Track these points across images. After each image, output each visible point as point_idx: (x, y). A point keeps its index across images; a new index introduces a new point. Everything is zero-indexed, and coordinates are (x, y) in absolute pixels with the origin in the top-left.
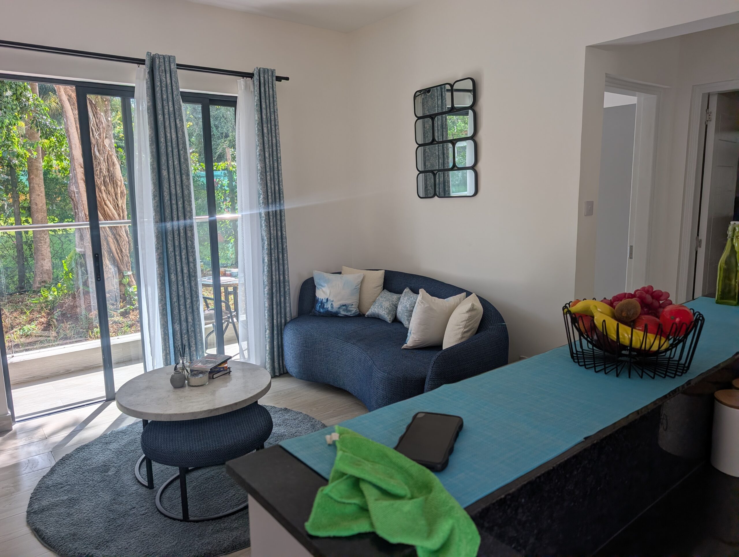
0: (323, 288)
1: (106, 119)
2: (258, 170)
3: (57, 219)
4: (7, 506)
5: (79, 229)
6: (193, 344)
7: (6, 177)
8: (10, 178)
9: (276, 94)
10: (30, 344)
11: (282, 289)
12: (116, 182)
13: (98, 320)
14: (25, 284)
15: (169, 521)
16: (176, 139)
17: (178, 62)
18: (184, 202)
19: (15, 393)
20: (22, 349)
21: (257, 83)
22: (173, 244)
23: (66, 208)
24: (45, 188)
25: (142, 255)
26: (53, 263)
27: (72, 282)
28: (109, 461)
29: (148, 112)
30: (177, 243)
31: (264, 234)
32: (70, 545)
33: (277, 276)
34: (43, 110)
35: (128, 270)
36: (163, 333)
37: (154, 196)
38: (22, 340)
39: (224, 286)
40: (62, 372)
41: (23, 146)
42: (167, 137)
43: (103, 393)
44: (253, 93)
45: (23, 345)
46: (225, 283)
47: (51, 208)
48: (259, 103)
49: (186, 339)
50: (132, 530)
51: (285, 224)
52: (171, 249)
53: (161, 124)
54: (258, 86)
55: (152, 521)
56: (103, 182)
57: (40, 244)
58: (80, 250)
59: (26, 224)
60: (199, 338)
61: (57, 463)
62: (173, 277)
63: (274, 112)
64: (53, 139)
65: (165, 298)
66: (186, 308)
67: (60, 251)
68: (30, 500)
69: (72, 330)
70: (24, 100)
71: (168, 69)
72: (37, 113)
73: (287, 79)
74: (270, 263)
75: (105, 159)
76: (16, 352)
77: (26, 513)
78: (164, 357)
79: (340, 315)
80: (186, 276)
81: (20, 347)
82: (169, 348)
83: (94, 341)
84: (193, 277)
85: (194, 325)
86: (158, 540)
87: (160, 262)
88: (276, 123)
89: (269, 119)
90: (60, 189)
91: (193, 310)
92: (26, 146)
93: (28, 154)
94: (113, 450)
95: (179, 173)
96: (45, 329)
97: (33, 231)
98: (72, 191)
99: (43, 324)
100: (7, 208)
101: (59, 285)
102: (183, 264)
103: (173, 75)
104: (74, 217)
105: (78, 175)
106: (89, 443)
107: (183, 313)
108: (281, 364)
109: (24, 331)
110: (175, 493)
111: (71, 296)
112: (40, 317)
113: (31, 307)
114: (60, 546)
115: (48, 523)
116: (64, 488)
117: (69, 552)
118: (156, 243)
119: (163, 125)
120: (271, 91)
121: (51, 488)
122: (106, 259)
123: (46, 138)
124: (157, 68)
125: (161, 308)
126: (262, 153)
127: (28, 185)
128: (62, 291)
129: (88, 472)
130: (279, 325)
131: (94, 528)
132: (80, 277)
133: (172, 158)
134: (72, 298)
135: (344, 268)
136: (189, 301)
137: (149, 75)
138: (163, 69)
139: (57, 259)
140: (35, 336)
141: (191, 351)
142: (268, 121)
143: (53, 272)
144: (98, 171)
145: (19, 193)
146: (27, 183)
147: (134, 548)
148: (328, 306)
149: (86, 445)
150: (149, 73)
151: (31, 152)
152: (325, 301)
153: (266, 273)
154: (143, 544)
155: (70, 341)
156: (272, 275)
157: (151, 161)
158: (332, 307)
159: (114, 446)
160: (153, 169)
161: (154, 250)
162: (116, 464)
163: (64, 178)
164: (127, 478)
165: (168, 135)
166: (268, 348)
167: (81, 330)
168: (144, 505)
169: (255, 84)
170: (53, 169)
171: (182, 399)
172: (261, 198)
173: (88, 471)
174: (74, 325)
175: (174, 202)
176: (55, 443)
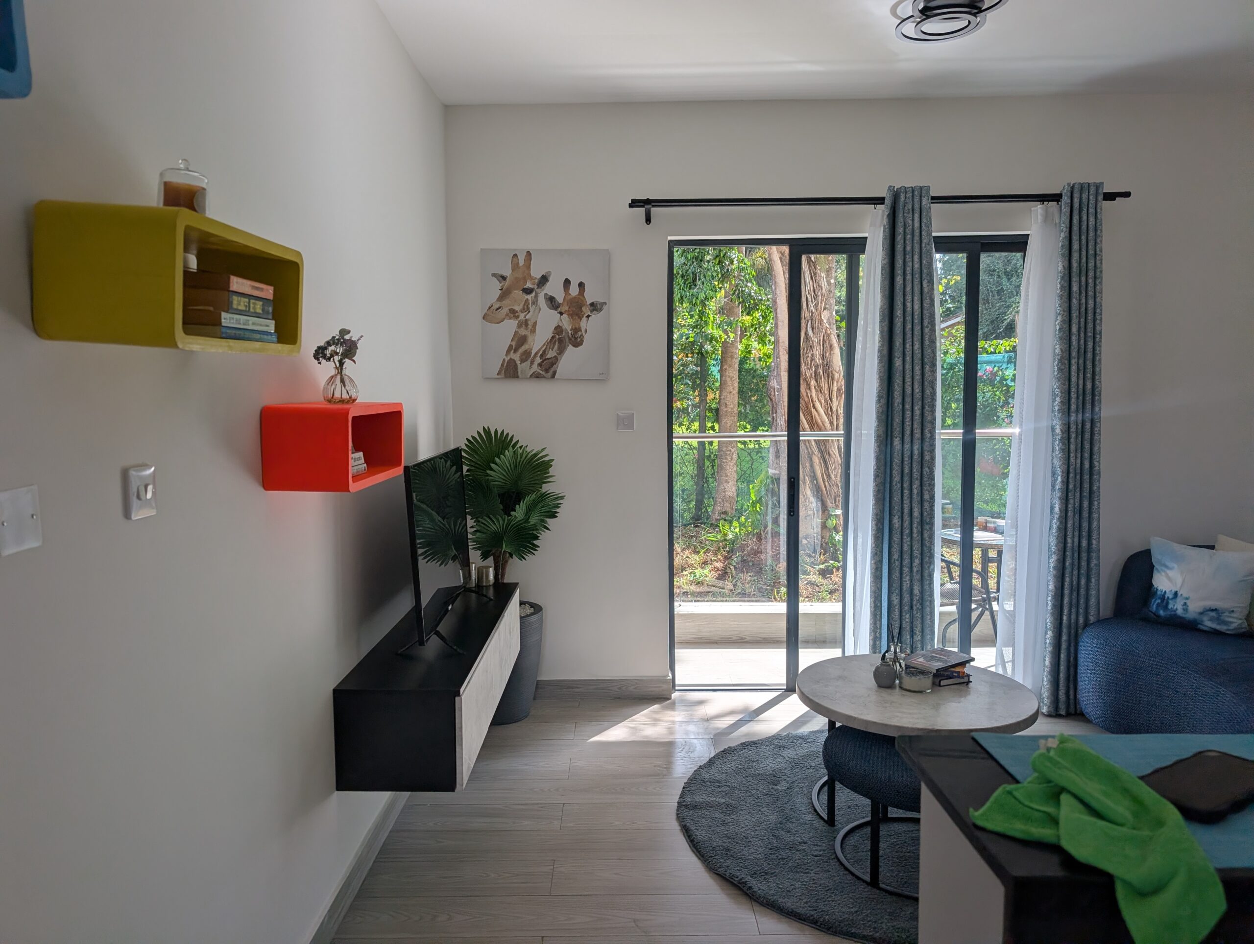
0: (1168, 572)
1: (827, 281)
2: (1055, 354)
3: (748, 427)
4: (657, 789)
5: (776, 441)
6: (917, 630)
7: (695, 368)
8: (699, 368)
9: (1101, 225)
10: (701, 594)
11: (1084, 563)
12: (832, 373)
13: (785, 577)
14: (702, 513)
15: (850, 877)
16: (920, 310)
17: (933, 193)
18: (923, 408)
19: (679, 653)
20: (691, 599)
21: (1066, 210)
22: (900, 470)
23: (763, 411)
24: (739, 383)
25: (855, 482)
26: (738, 487)
27: (759, 516)
28: (780, 771)
29: (882, 273)
30: (907, 470)
31: (1057, 463)
32: (722, 860)
33: (1076, 540)
34: (749, 274)
35: (837, 507)
36: (873, 605)
37: (880, 397)
38: (691, 588)
39: (979, 545)
40: (734, 638)
41: (719, 327)
42: (907, 308)
43: (780, 678)
44: (1058, 226)
45: (693, 594)
46: (983, 542)
47: (743, 411)
48: (1067, 243)
49: (907, 620)
50: (799, 870)
51: (1099, 448)
52: (897, 478)
53: (899, 289)
54: (1068, 214)
55: (827, 868)
56: (813, 374)
57: (725, 461)
58: (774, 471)
59: (711, 432)
60: (928, 622)
61: (717, 755)
62: (896, 520)
63: (1095, 254)
64: (757, 314)
65: (882, 552)
66: (911, 571)
67: (748, 472)
68: (683, 791)
69: (752, 584)
70: (727, 263)
71: (917, 206)
72: (741, 280)
73: (1127, 195)
74: (1063, 514)
75: (820, 340)
76: (683, 601)
77: (676, 804)
78: (871, 643)
79: (1200, 627)
80: (916, 522)
81: (689, 596)
82: (881, 628)
83: (778, 604)
84: (927, 524)
85: (922, 600)
86: (831, 896)
87: (879, 496)
88: (1098, 274)
89: (1084, 268)
90: (757, 384)
91: (922, 576)
92: (723, 325)
93: (724, 336)
94: (787, 758)
95: (920, 362)
96: (719, 578)
97: (719, 441)
98: (771, 387)
99: (718, 570)
100: (692, 410)
101: (743, 519)
102: (913, 502)
103: (924, 214)
104: (771, 425)
105: (782, 364)
106: (758, 740)
107: (907, 579)
108: (1072, 697)
109: (695, 576)
110: (862, 840)
111: (756, 537)
112: (715, 560)
113: (706, 545)
114: (710, 857)
115: (700, 824)
116: (722, 789)
117: (720, 868)
118: (875, 467)
119: (902, 290)
120: (1092, 219)
121: (708, 783)
122: (808, 487)
123: (748, 314)
124: (901, 208)
125: (874, 566)
126: (1066, 326)
127: (719, 379)
128: (745, 527)
129: (752, 777)
130: (1073, 625)
131: (752, 850)
132: (770, 510)
133: (911, 340)
134: (757, 539)
135: (1222, 538)
136: (917, 562)
137: (889, 220)
138: (910, 207)
139: (743, 482)
140: (708, 585)
141: (914, 641)
142: (1084, 271)
143: (737, 501)
144: (809, 359)
145: (708, 389)
146: (718, 376)
147: (799, 894)
148: (1177, 606)
149: (754, 743)
150: (888, 215)
151: (727, 334)
152: (1171, 596)
153: (1054, 531)
154: (811, 895)
155: (749, 599)
156: (1065, 536)
157: (880, 345)
158: (1186, 610)
159: (788, 754)
160: (881, 357)
161: (872, 477)
162: (789, 779)
163: (764, 368)
164: (800, 801)
165: (909, 305)
166: (1047, 663)
167: (764, 587)
168: (819, 844)
169: (1063, 211)
170: (752, 356)
171: (887, 705)
172: (1057, 402)
173: (754, 776)
174: (756, 578)
175: (908, 406)
176: (718, 729)
